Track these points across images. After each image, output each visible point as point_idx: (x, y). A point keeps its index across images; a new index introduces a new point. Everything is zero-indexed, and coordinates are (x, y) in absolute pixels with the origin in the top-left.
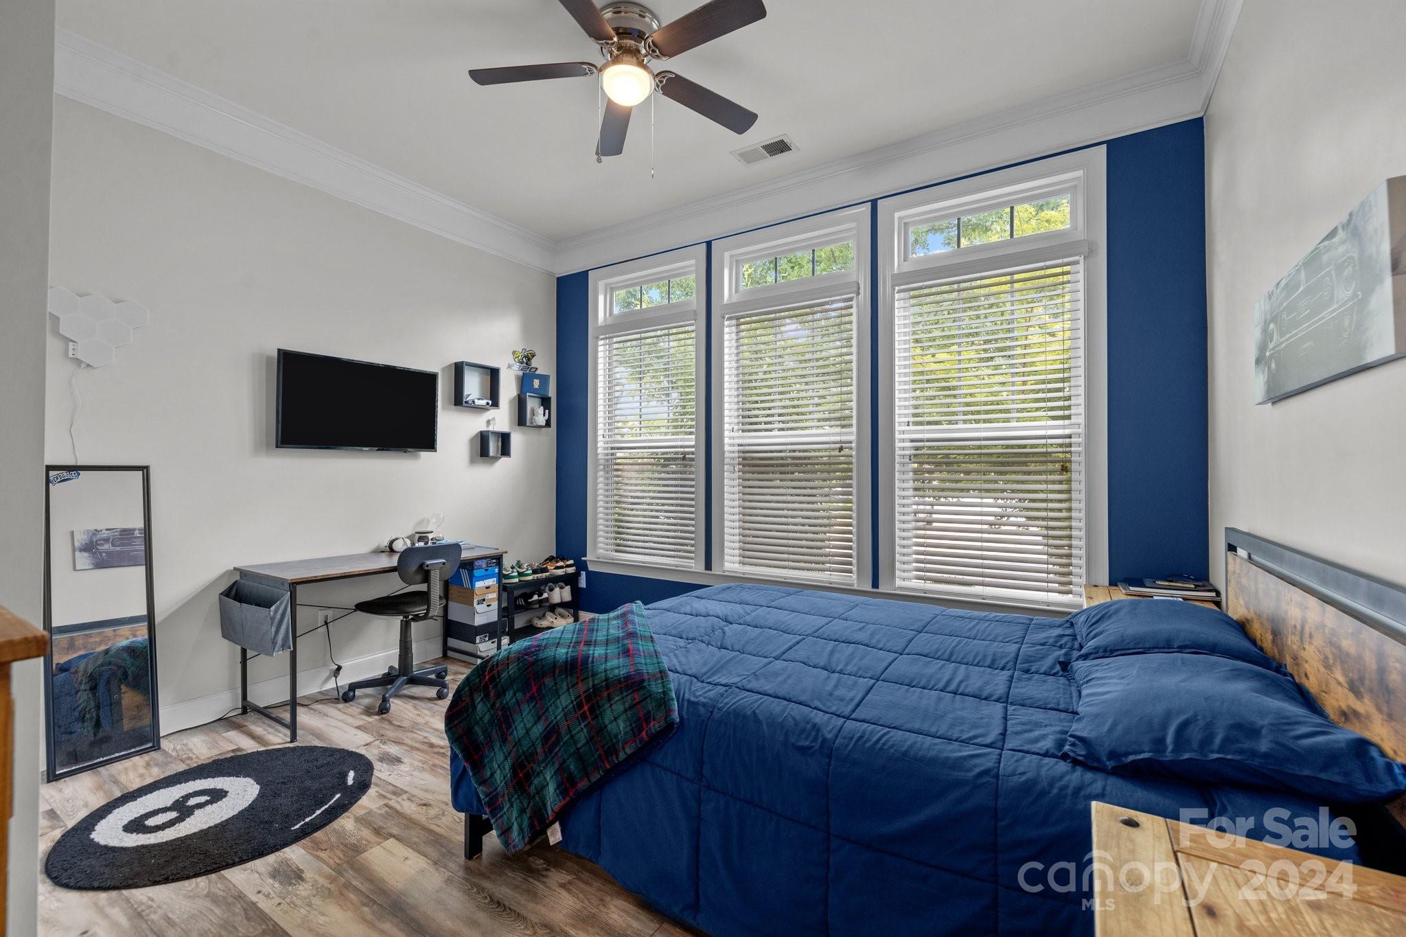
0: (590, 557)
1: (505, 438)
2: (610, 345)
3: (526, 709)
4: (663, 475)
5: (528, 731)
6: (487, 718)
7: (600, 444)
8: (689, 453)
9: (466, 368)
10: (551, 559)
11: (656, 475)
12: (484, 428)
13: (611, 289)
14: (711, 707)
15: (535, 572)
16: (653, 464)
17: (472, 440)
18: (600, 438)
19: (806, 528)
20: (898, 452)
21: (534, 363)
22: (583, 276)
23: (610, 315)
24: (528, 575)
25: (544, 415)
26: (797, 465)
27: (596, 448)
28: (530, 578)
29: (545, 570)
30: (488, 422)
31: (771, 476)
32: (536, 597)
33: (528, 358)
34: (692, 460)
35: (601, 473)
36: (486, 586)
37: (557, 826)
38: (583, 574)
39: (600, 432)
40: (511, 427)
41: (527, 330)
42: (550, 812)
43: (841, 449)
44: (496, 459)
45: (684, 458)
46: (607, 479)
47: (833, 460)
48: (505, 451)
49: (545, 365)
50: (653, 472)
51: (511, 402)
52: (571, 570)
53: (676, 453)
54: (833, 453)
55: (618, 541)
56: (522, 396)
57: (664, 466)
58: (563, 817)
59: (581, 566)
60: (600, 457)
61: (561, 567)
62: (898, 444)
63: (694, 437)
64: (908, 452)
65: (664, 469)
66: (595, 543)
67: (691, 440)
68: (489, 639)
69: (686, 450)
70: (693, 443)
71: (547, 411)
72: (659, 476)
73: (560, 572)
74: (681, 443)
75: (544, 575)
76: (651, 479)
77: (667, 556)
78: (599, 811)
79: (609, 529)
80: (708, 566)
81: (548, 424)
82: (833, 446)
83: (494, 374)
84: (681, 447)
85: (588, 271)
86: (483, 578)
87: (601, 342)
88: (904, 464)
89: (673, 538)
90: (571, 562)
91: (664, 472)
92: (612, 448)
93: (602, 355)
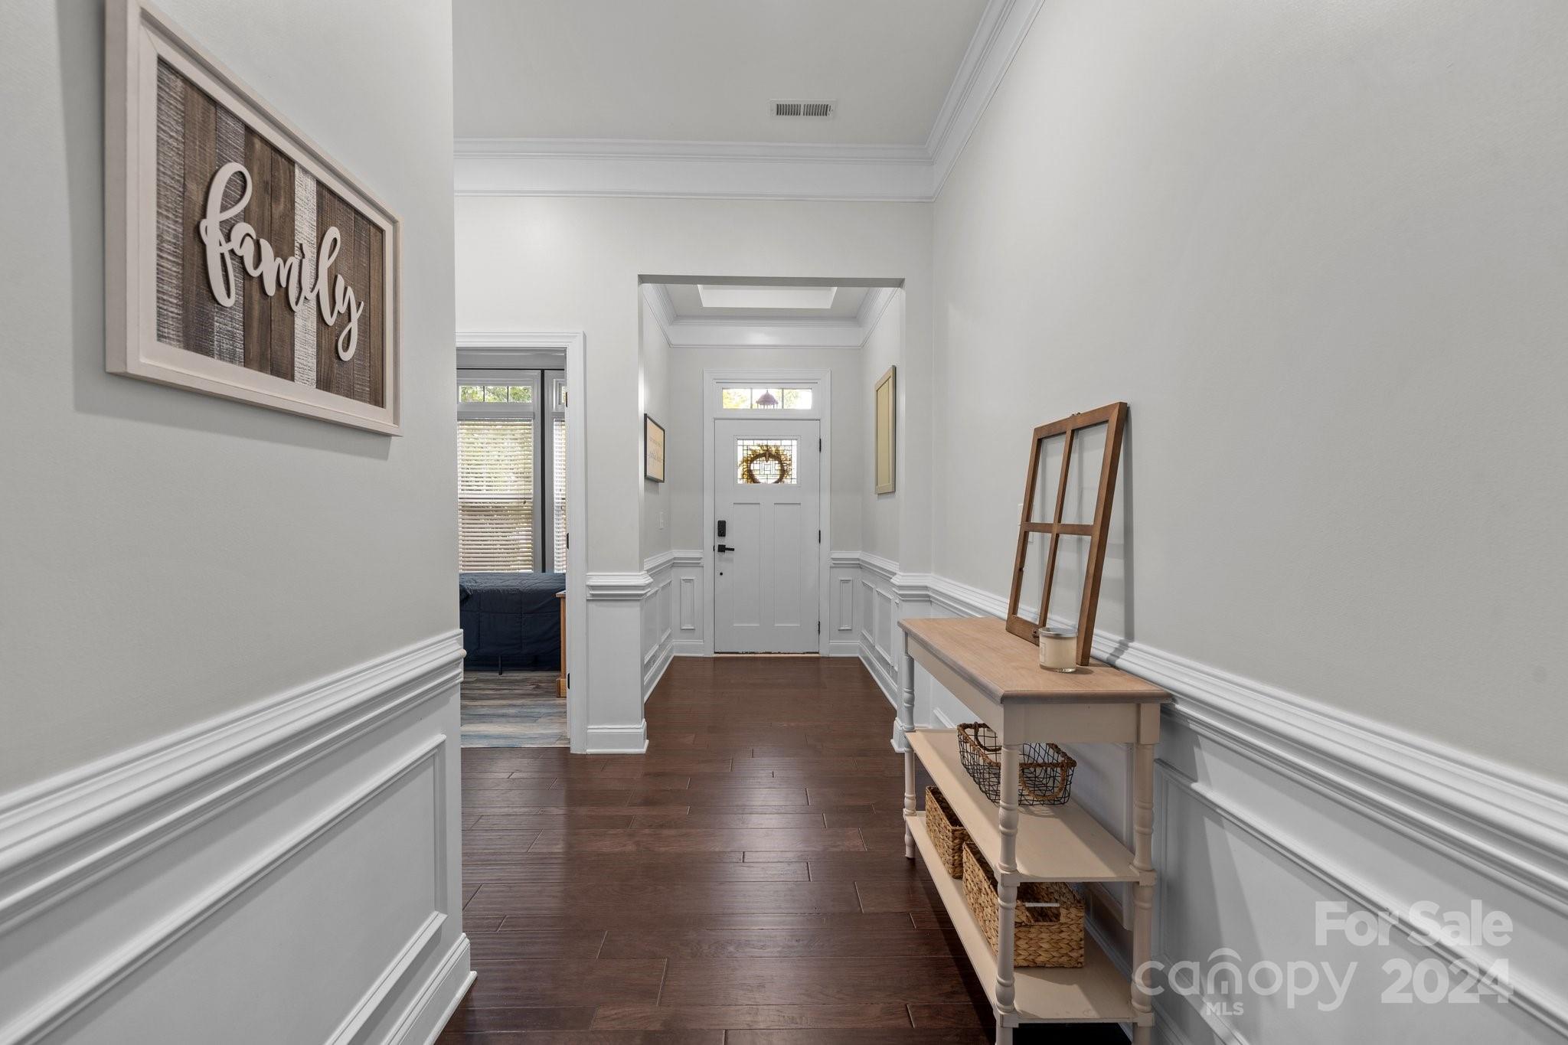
19: (503, 551)
20: (555, 505)
26: (496, 511)
31: (478, 517)
43: (525, 502)
47: (520, 508)
54: (520, 504)
62: (555, 500)
64: (561, 505)
82: (520, 500)
88: (558, 511)
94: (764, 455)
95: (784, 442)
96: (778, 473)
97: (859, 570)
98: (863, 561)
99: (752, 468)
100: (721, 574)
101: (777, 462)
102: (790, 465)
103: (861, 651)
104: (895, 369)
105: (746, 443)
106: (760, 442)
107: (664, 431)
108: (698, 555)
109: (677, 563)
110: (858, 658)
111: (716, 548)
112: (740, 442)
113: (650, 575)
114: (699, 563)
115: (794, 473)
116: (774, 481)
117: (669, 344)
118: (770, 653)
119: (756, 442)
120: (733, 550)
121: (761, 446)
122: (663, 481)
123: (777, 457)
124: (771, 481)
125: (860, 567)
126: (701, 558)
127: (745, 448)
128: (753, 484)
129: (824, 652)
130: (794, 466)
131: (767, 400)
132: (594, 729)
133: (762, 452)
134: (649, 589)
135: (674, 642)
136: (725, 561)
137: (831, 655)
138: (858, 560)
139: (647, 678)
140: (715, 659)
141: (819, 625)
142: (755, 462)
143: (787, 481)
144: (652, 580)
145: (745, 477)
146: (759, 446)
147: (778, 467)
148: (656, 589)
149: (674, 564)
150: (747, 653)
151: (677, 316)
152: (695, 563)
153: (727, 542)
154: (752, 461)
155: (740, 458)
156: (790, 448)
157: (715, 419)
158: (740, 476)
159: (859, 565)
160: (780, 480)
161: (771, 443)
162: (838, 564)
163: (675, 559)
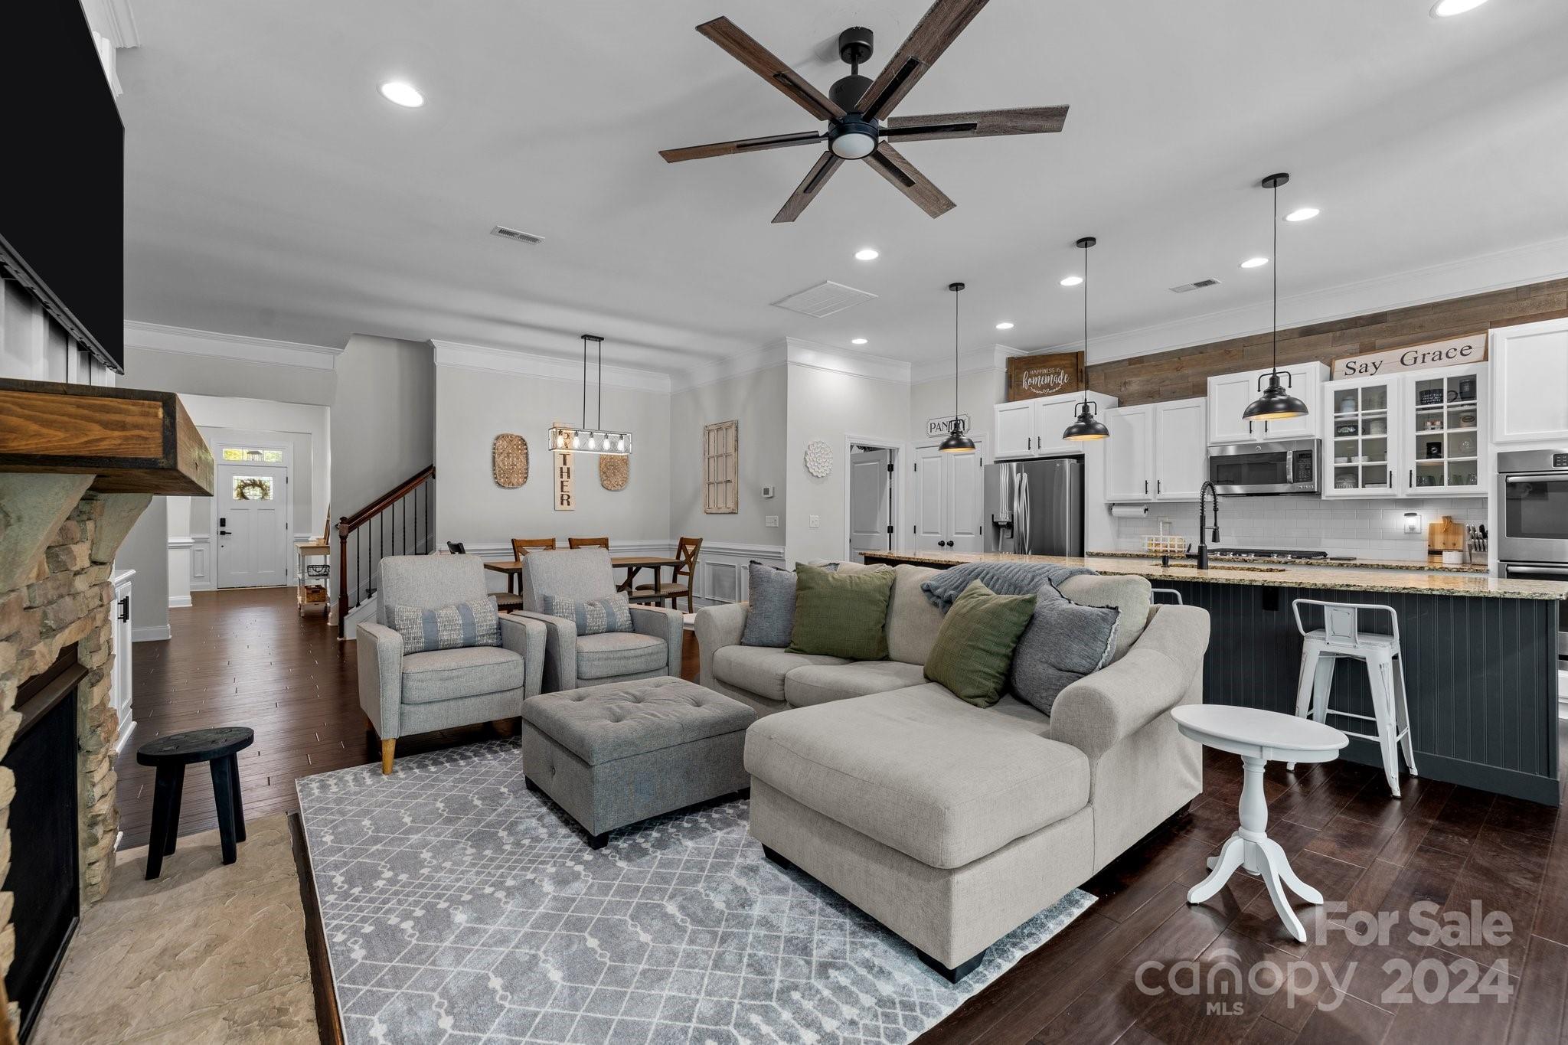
94: (252, 484)
95: (265, 478)
96: (260, 493)
99: (243, 491)
100: (222, 546)
101: (260, 488)
102: (269, 489)
105: (240, 477)
106: (249, 477)
111: (219, 533)
112: (237, 476)
114: (208, 541)
115: (271, 494)
116: (258, 498)
120: (230, 533)
123: (260, 485)
126: (209, 538)
127: (240, 480)
128: (244, 499)
133: (250, 482)
136: (224, 539)
142: (246, 488)
143: (267, 498)
145: (239, 495)
153: (226, 529)
155: (236, 485)
156: (269, 481)
158: (235, 495)
160: (262, 497)
161: (256, 478)
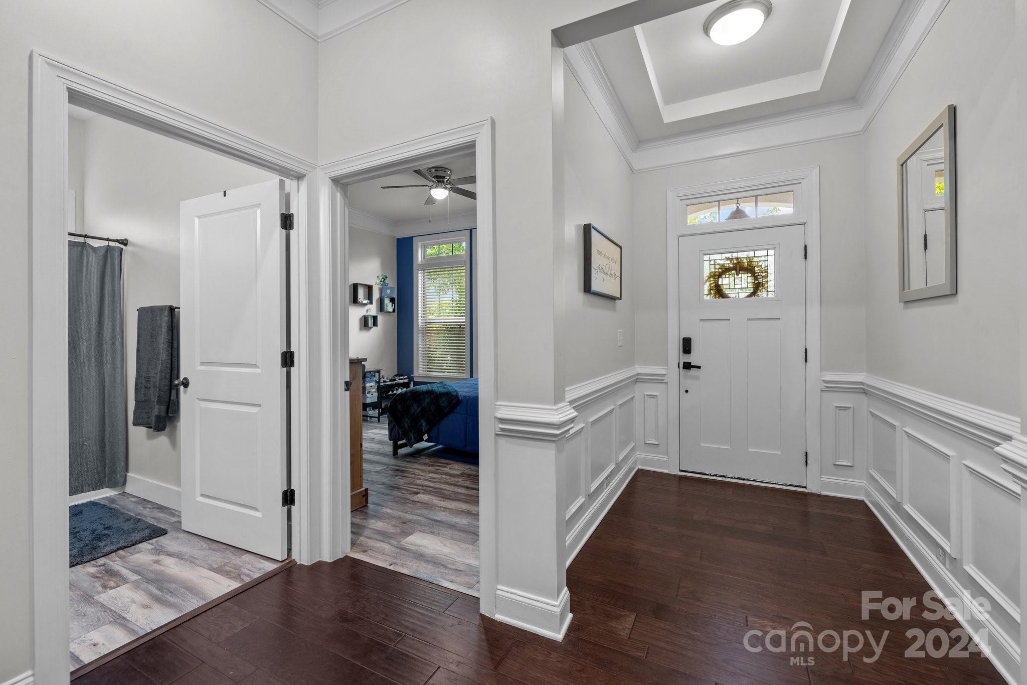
0: (415, 374)
1: (375, 318)
2: (424, 273)
3: (414, 405)
4: (450, 335)
5: (416, 411)
6: (401, 409)
7: (420, 321)
8: (462, 325)
9: (359, 286)
10: (397, 375)
11: (446, 335)
12: (366, 314)
13: (425, 247)
14: (469, 397)
15: (390, 381)
16: (445, 330)
17: (361, 319)
18: (420, 318)
21: (387, 281)
22: (410, 240)
23: (424, 258)
24: (388, 382)
25: (392, 306)
27: (418, 322)
28: (389, 383)
29: (395, 380)
30: (367, 311)
32: (391, 393)
33: (385, 278)
34: (464, 328)
35: (420, 334)
36: (371, 385)
37: (426, 435)
38: (412, 383)
39: (420, 315)
40: (377, 313)
41: (383, 265)
42: (424, 430)
44: (371, 328)
45: (460, 327)
46: (423, 337)
48: (375, 324)
49: (392, 282)
50: (445, 334)
51: (377, 300)
52: (406, 381)
53: (456, 325)
55: (429, 366)
56: (382, 298)
57: (450, 331)
58: (428, 432)
59: (411, 379)
60: (419, 327)
61: (402, 379)
63: (464, 317)
65: (450, 332)
66: (418, 367)
67: (463, 319)
68: (373, 410)
69: (461, 323)
70: (464, 321)
71: (393, 305)
72: (448, 335)
73: (401, 381)
74: (459, 321)
75: (394, 382)
76: (444, 337)
77: (453, 372)
78: (438, 428)
79: (424, 361)
80: (472, 376)
81: (394, 311)
83: (369, 288)
84: (459, 322)
85: (413, 237)
86: (370, 382)
87: (420, 272)
89: (455, 364)
90: (406, 377)
91: (450, 334)
92: (425, 323)
93: (420, 278)
94: (734, 269)
95: (758, 253)
96: (750, 286)
97: (863, 396)
98: (869, 386)
99: (720, 283)
100: (687, 391)
101: (749, 275)
102: (766, 277)
103: (868, 495)
104: (953, 111)
105: (713, 257)
106: (729, 255)
107: (621, 248)
108: (663, 372)
109: (641, 379)
110: (863, 501)
111: (681, 365)
112: (706, 257)
113: (574, 408)
114: (663, 380)
115: (771, 285)
116: (747, 294)
117: (632, 170)
118: (744, 479)
119: (724, 256)
120: (699, 367)
121: (731, 259)
122: (620, 299)
123: (749, 269)
124: (743, 295)
125: (865, 392)
126: (665, 375)
127: (712, 262)
128: (721, 299)
129: (813, 488)
130: (771, 277)
131: (738, 214)
132: (504, 590)
133: (731, 265)
134: (572, 425)
135: (639, 455)
137: (823, 493)
138: (862, 383)
139: (569, 538)
140: (681, 477)
141: (806, 455)
142: (724, 276)
143: (762, 294)
144: (576, 414)
145: (712, 292)
146: (728, 259)
147: (750, 280)
148: (582, 425)
149: (637, 380)
150: (716, 475)
151: (640, 142)
152: (659, 380)
153: (693, 359)
154: (720, 275)
155: (706, 273)
156: (767, 259)
157: (679, 236)
158: (706, 292)
159: (864, 390)
160: (754, 294)
161: (741, 255)
162: (831, 388)
163: (638, 374)
